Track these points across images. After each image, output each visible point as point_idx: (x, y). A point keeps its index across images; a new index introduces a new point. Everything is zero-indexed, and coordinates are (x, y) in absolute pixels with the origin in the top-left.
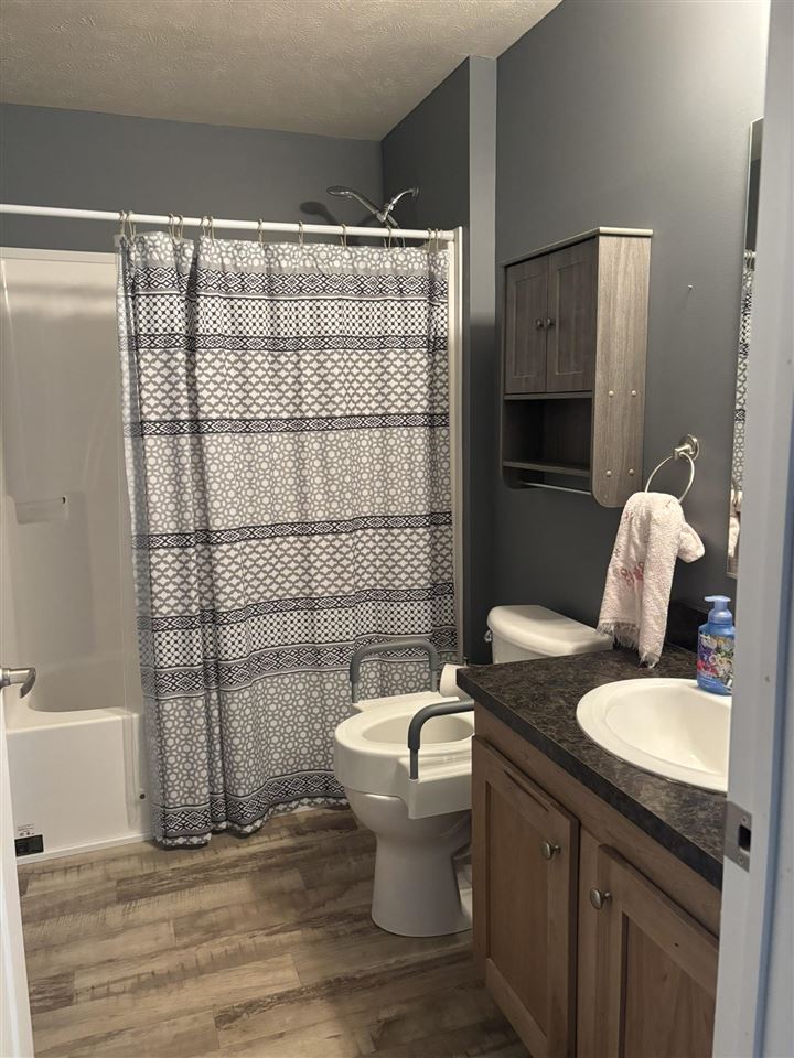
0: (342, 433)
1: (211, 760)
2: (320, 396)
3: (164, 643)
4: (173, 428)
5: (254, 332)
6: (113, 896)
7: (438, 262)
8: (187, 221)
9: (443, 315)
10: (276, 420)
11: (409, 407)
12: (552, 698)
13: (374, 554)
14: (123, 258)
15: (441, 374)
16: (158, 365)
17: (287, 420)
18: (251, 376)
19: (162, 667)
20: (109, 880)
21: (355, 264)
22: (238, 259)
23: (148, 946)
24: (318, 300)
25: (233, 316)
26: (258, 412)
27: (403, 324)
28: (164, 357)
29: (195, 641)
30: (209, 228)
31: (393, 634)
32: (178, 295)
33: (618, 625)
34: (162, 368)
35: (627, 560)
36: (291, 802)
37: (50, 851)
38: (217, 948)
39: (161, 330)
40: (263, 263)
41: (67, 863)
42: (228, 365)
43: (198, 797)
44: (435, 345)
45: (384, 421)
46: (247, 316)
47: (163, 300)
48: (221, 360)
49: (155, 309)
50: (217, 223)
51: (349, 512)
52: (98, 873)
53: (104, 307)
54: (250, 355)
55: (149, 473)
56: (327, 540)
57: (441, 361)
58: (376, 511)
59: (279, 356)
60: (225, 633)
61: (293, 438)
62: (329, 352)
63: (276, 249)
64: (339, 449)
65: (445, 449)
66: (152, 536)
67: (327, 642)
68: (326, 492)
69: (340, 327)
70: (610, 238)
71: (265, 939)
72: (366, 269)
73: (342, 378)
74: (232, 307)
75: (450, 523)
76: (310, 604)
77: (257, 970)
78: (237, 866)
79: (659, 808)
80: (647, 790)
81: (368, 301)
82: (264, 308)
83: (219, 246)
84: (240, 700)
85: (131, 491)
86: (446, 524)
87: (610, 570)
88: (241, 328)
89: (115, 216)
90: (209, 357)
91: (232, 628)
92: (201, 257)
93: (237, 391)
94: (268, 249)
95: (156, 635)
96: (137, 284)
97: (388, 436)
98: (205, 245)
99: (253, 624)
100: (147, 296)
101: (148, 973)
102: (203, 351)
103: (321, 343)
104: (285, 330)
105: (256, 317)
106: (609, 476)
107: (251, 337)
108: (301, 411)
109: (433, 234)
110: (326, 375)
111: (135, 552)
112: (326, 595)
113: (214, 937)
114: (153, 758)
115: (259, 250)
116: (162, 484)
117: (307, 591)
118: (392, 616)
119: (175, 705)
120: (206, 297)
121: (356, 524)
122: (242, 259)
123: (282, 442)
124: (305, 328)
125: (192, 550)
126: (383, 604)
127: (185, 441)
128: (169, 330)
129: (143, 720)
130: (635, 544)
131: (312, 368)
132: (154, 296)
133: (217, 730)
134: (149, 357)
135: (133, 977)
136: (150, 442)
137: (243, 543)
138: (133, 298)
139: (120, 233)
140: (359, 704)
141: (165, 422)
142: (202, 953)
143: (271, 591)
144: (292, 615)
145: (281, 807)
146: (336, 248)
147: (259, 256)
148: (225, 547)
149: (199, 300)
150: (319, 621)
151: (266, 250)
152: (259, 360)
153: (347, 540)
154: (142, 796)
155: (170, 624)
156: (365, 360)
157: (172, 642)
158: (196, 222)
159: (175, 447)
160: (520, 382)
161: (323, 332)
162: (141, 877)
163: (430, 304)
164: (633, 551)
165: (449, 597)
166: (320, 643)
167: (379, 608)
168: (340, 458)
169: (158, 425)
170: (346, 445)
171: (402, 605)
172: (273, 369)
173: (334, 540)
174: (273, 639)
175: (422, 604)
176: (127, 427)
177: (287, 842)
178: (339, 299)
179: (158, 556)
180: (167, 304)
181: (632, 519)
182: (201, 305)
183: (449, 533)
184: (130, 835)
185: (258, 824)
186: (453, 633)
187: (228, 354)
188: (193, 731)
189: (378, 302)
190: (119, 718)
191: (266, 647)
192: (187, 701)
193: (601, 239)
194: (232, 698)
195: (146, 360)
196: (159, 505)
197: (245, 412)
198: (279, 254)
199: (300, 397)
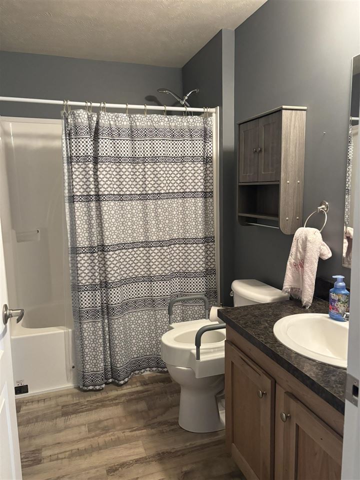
0: (165, 201)
1: (105, 350)
2: (154, 184)
3: (83, 297)
4: (87, 198)
5: (124, 155)
6: (59, 413)
7: (208, 122)
8: (94, 104)
9: (210, 146)
10: (134, 195)
11: (195, 189)
12: (262, 323)
13: (179, 256)
14: (65, 121)
15: (209, 174)
16: (81, 170)
17: (139, 195)
18: (123, 175)
19: (82, 308)
20: (58, 406)
21: (170, 124)
22: (117, 122)
23: (76, 436)
24: (153, 140)
25: (114, 147)
26: (126, 191)
27: (192, 151)
28: (83, 166)
29: (97, 296)
30: (104, 107)
31: (188, 292)
32: (90, 138)
33: (292, 289)
34: (82, 171)
35: (296, 258)
36: (141, 370)
37: (31, 392)
38: (107, 437)
39: (82, 154)
40: (128, 123)
41: (39, 398)
42: (112, 170)
43: (99, 367)
44: (207, 160)
45: (184, 195)
46: (121, 147)
47: (83, 140)
48: (109, 167)
49: (79, 144)
50: (107, 105)
51: (168, 237)
52: (53, 403)
53: (57, 144)
54: (123, 165)
55: (77, 219)
56: (158, 250)
57: (209, 167)
58: (180, 236)
59: (136, 166)
60: (111, 292)
61: (142, 203)
62: (158, 164)
63: (134, 117)
64: (163, 208)
65: (211, 208)
66: (78, 248)
67: (158, 296)
68: (157, 228)
69: (164, 152)
70: (287, 111)
71: (129, 434)
72: (175, 126)
73: (164, 175)
74: (114, 144)
75: (214, 242)
76: (150, 279)
77: (126, 448)
78: (117, 399)
79: (313, 375)
80: (307, 366)
81: (176, 141)
82: (129, 144)
83: (108, 116)
84: (118, 323)
85: (68, 227)
86: (212, 242)
87: (288, 263)
88: (118, 153)
89: (61, 102)
90: (104, 166)
91: (114, 290)
92: (100, 121)
93: (117, 181)
94: (131, 117)
95: (80, 293)
96: (71, 133)
97: (185, 202)
98: (102, 115)
99: (124, 288)
100: (76, 138)
101: (76, 449)
102: (101, 163)
103: (155, 160)
104: (139, 154)
105: (125, 148)
106: (287, 220)
107: (123, 157)
108: (146, 191)
109: (206, 110)
110: (157, 174)
111: (70, 255)
112: (157, 274)
113: (106, 433)
114: (79, 350)
115: (126, 117)
116: (82, 224)
117: (148, 273)
118: (187, 284)
119: (88, 325)
120: (102, 139)
121: (171, 242)
122: (118, 121)
123: (137, 205)
124: (147, 153)
125: (96, 254)
126: (183, 279)
127: (93, 204)
128: (85, 154)
129: (74, 332)
130: (299, 251)
131: (151, 171)
132: (79, 138)
133: (107, 337)
134: (77, 166)
135: (69, 451)
136: (77, 205)
137: (119, 251)
138: (69, 140)
139: (63, 110)
140: (173, 325)
141: (84, 196)
142: (101, 440)
143: (132, 273)
144: (142, 284)
145: (137, 372)
146: (162, 116)
147: (126, 120)
148: (111, 253)
149: (99, 140)
150: (154, 287)
151: (129, 118)
152: (127, 168)
153: (167, 249)
154: (73, 367)
155: (86, 288)
156: (175, 167)
157: (87, 296)
158: (98, 105)
159: (88, 207)
160: (246, 177)
161: (156, 155)
162: (73, 404)
163: (205, 142)
164: (299, 254)
165: (213, 276)
166: (154, 296)
167: (182, 281)
168: (163, 212)
169: (80, 197)
170: (166, 206)
171: (192, 279)
172: (133, 172)
173: (161, 250)
174: (133, 295)
175: (201, 279)
176: (67, 198)
177: (140, 388)
178: (163, 140)
179: (81, 257)
180: (85, 142)
181: (298, 240)
182: (100, 142)
183: (213, 246)
184: (67, 385)
185: (126, 380)
186: (216, 292)
187: (113, 165)
188: (96, 337)
189: (181, 141)
190: (63, 331)
191: (130, 298)
192: (94, 323)
193: (283, 111)
194: (115, 322)
195: (75, 168)
196: (81, 234)
197: (120, 191)
198: (136, 119)
199: (145, 184)
